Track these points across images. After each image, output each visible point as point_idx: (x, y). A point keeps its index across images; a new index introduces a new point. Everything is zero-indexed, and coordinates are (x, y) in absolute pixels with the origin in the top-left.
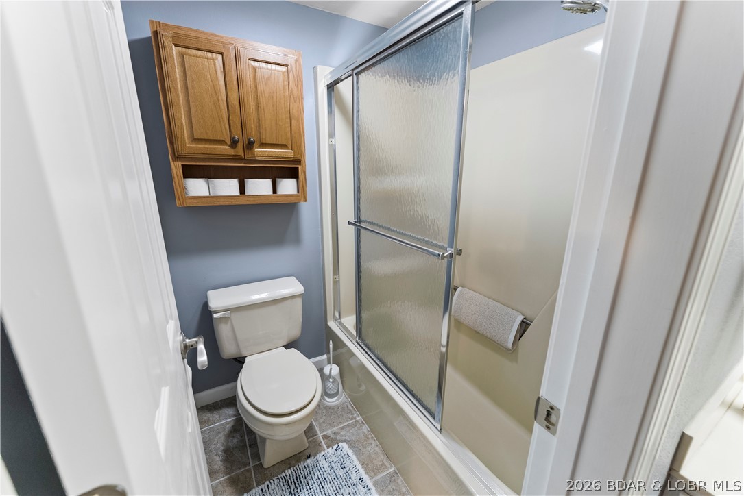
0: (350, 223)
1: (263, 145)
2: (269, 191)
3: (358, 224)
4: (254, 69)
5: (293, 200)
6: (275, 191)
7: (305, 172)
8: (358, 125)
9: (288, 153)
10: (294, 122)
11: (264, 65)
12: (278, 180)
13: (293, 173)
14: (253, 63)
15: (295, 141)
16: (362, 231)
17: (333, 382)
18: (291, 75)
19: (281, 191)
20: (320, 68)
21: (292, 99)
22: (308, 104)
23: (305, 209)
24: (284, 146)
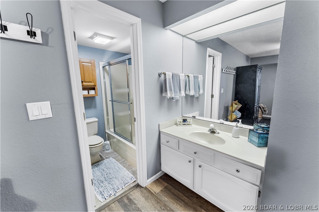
0: (110, 101)
1: (85, 82)
2: (87, 93)
3: (112, 101)
4: (83, 64)
5: (94, 96)
6: (88, 94)
7: (97, 88)
8: (110, 74)
9: (92, 84)
10: (94, 76)
11: (85, 64)
12: (89, 91)
13: (94, 89)
14: (83, 63)
15: (94, 81)
16: (113, 102)
17: (108, 146)
18: (92, 66)
19: (90, 93)
20: (100, 63)
21: (93, 71)
22: (97, 71)
23: (97, 98)
24: (91, 82)
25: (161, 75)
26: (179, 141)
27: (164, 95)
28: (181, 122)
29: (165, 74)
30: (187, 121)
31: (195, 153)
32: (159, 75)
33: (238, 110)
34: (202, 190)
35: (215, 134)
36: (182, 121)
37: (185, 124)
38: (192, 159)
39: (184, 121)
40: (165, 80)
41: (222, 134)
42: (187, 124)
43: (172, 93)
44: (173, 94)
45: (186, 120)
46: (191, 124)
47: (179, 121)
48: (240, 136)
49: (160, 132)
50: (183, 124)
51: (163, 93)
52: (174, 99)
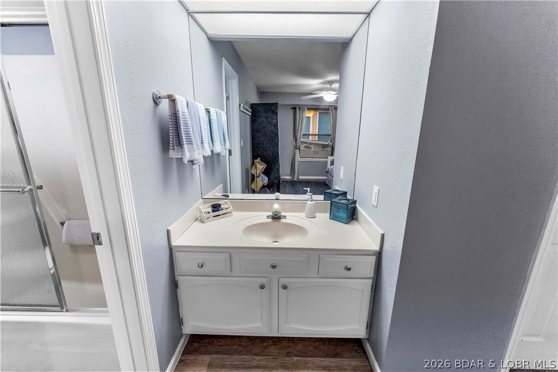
25: (160, 100)
26: (230, 255)
27: (173, 154)
28: (209, 213)
29: (173, 101)
30: (222, 206)
31: (274, 267)
32: (156, 101)
33: (263, 173)
34: (287, 326)
35: (283, 220)
36: (210, 210)
37: (219, 215)
38: (263, 281)
39: (216, 207)
40: (175, 116)
41: (291, 218)
42: (222, 214)
43: (194, 148)
44: (194, 150)
45: (219, 205)
46: (230, 211)
47: (205, 210)
48: (317, 214)
49: (171, 249)
50: (214, 217)
51: (171, 151)
52: (195, 162)
